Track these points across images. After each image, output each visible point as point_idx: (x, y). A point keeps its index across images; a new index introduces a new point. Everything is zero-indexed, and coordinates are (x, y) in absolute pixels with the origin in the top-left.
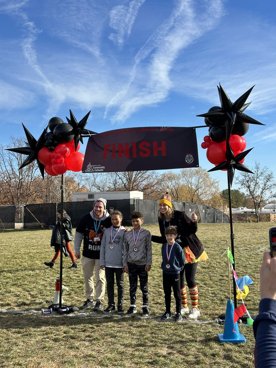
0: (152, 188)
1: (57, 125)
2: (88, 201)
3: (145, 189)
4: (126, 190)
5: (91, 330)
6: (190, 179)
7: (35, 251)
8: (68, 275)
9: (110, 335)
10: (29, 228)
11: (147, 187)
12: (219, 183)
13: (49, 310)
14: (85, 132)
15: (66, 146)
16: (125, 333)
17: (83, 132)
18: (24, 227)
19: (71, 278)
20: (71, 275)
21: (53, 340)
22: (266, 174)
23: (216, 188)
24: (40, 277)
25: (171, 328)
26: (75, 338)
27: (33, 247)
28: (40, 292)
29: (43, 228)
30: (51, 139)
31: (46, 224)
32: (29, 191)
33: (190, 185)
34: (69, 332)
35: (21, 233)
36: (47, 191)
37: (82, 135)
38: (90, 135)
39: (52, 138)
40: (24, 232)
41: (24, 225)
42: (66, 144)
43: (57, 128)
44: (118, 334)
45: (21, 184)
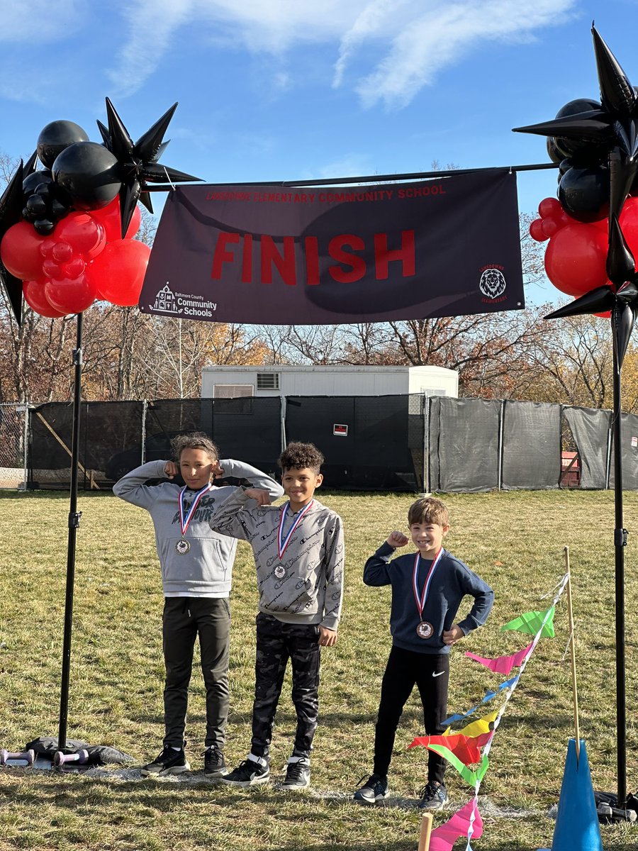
0: (504, 357)
1: (63, 147)
2: (254, 398)
3: (477, 358)
4: (406, 360)
5: (141, 821)
7: (41, 567)
8: (123, 651)
9: (194, 836)
10: (46, 486)
11: (484, 353)
13: (25, 755)
14: (157, 174)
15: (94, 218)
16: (244, 832)
17: (151, 173)
18: (28, 483)
19: (129, 660)
20: (132, 652)
21: (11, 841)
24: (27, 653)
25: (398, 824)
26: (84, 841)
27: (38, 555)
28: (15, 700)
29: (95, 490)
30: (44, 197)
31: (107, 476)
32: (56, 356)
34: (68, 821)
35: (14, 503)
36: (120, 355)
37: (149, 184)
38: (171, 184)
39: (47, 191)
40: (27, 500)
41: (30, 477)
42: (93, 212)
43: (63, 159)
44: (219, 836)
45: (31, 328)
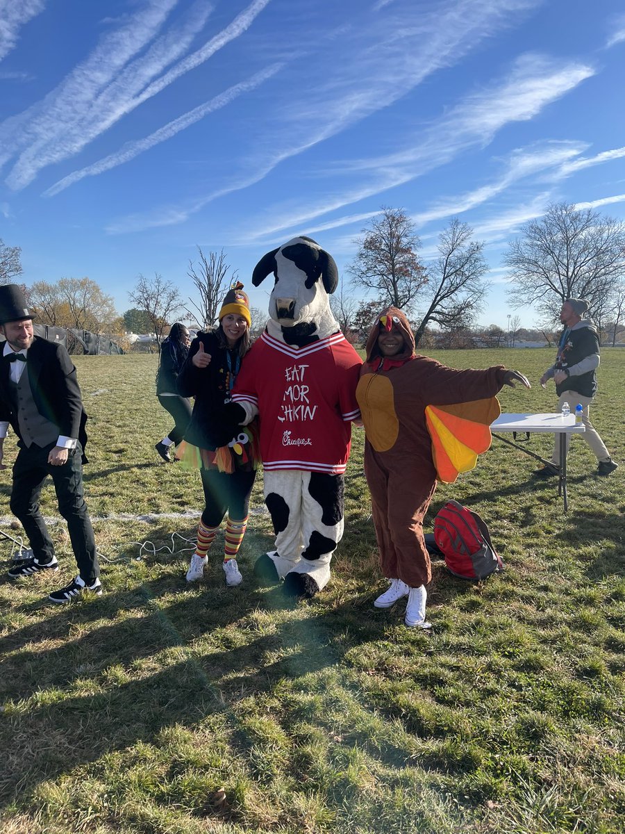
6: (72, 294)
12: (114, 300)
22: (168, 291)
23: (109, 306)
33: (72, 302)
